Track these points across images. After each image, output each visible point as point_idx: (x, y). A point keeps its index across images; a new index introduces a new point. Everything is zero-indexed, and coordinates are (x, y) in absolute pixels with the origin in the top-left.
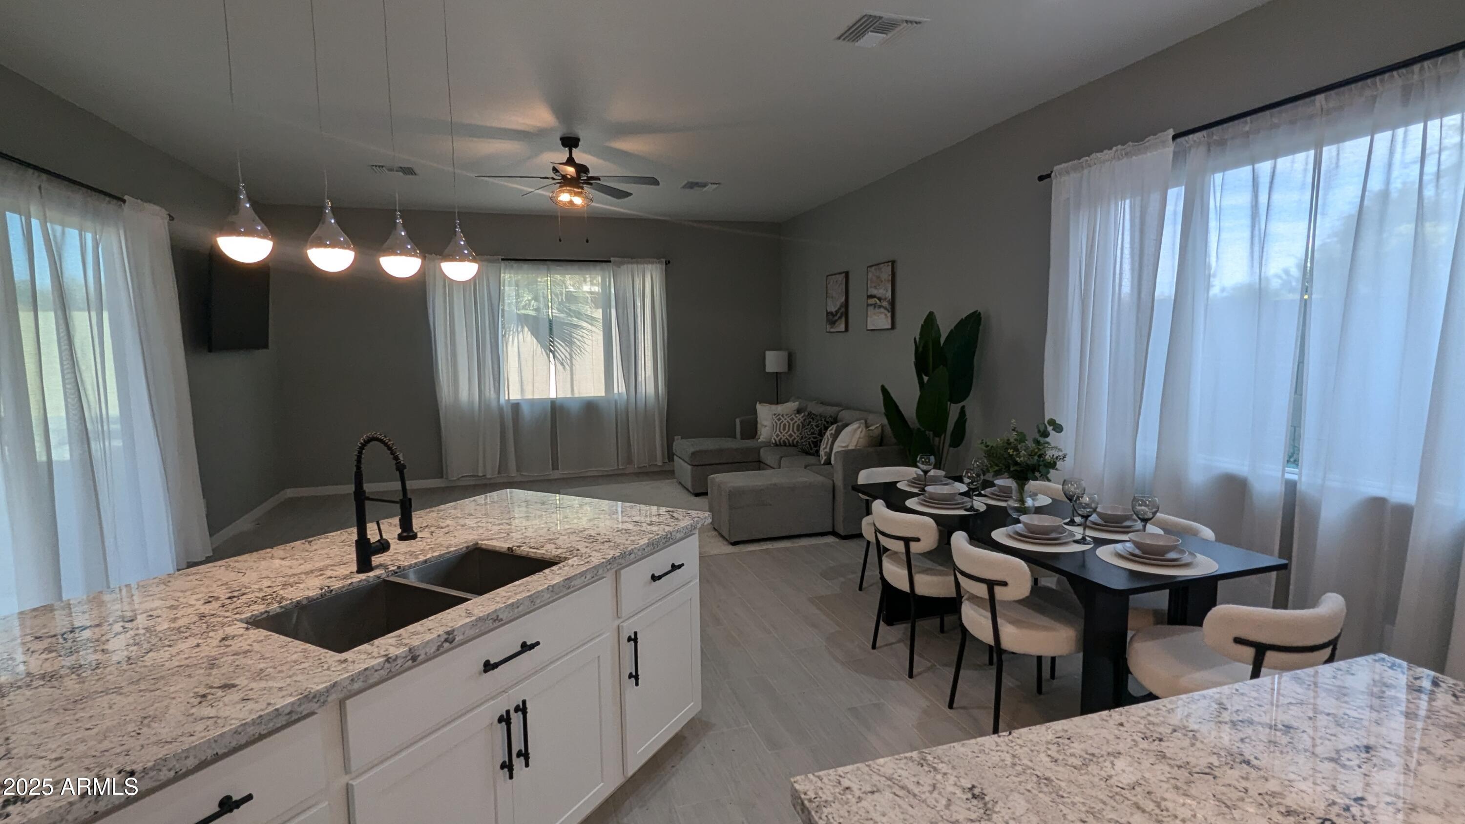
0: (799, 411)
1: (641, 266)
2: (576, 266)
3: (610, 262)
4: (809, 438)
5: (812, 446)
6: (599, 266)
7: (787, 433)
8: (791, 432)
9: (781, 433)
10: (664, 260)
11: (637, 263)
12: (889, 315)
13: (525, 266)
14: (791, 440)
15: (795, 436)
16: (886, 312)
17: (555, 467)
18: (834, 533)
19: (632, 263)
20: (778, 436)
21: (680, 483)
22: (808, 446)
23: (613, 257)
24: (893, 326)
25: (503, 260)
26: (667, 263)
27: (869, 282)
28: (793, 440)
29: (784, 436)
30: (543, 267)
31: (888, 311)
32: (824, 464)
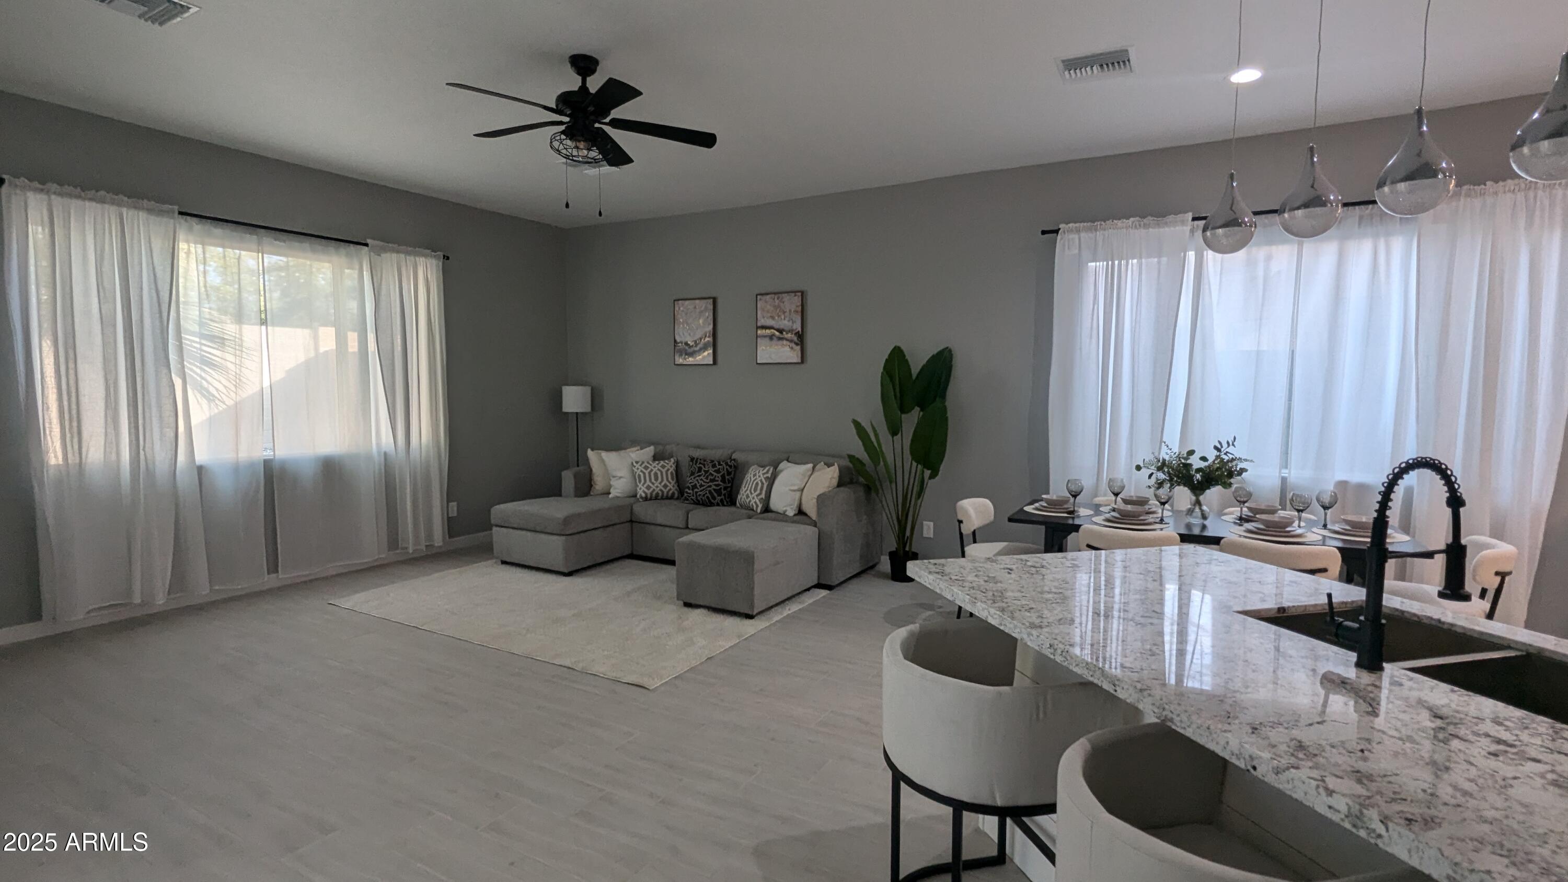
0: (656, 458)
1: (411, 259)
2: (307, 244)
3: (366, 245)
4: (710, 486)
5: (715, 495)
6: (345, 249)
7: (660, 483)
8: (665, 481)
9: (653, 484)
10: (441, 254)
11: (408, 253)
12: (798, 348)
13: (218, 231)
14: (665, 491)
15: (670, 486)
16: (793, 345)
17: (273, 568)
18: (819, 586)
19: (398, 252)
20: (648, 487)
21: (504, 562)
22: (708, 495)
23: (374, 239)
24: (803, 360)
25: (181, 213)
26: (446, 258)
27: (759, 313)
28: (668, 492)
29: (657, 487)
30: (252, 239)
31: (797, 344)
32: (761, 513)
